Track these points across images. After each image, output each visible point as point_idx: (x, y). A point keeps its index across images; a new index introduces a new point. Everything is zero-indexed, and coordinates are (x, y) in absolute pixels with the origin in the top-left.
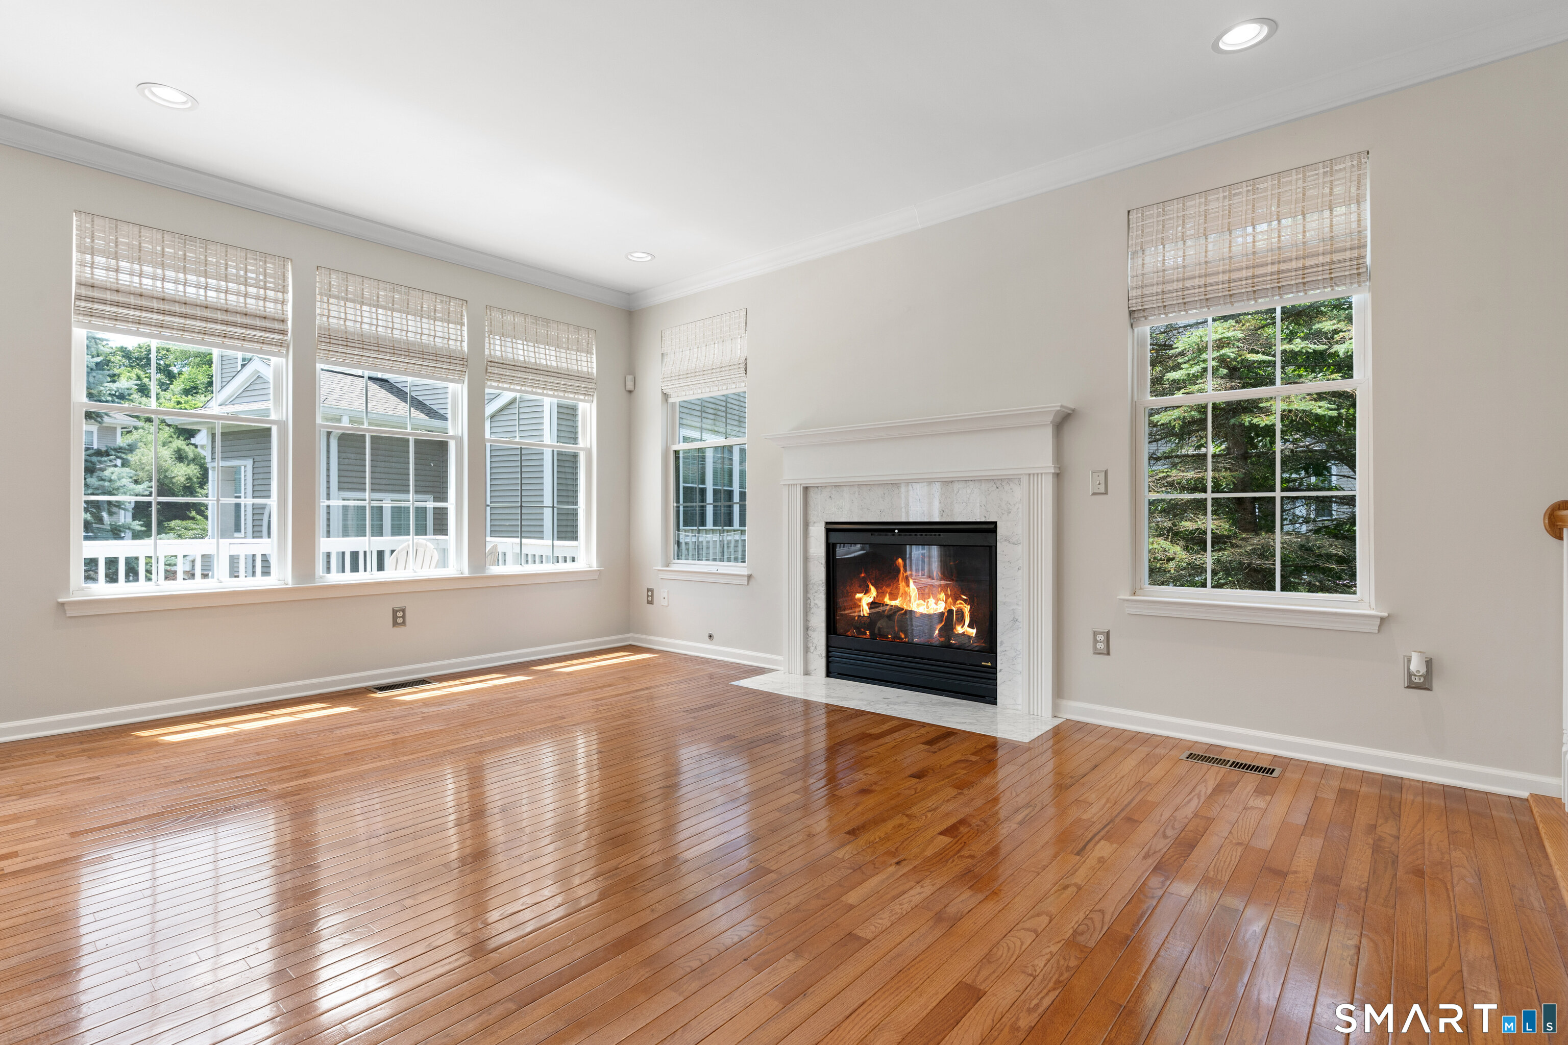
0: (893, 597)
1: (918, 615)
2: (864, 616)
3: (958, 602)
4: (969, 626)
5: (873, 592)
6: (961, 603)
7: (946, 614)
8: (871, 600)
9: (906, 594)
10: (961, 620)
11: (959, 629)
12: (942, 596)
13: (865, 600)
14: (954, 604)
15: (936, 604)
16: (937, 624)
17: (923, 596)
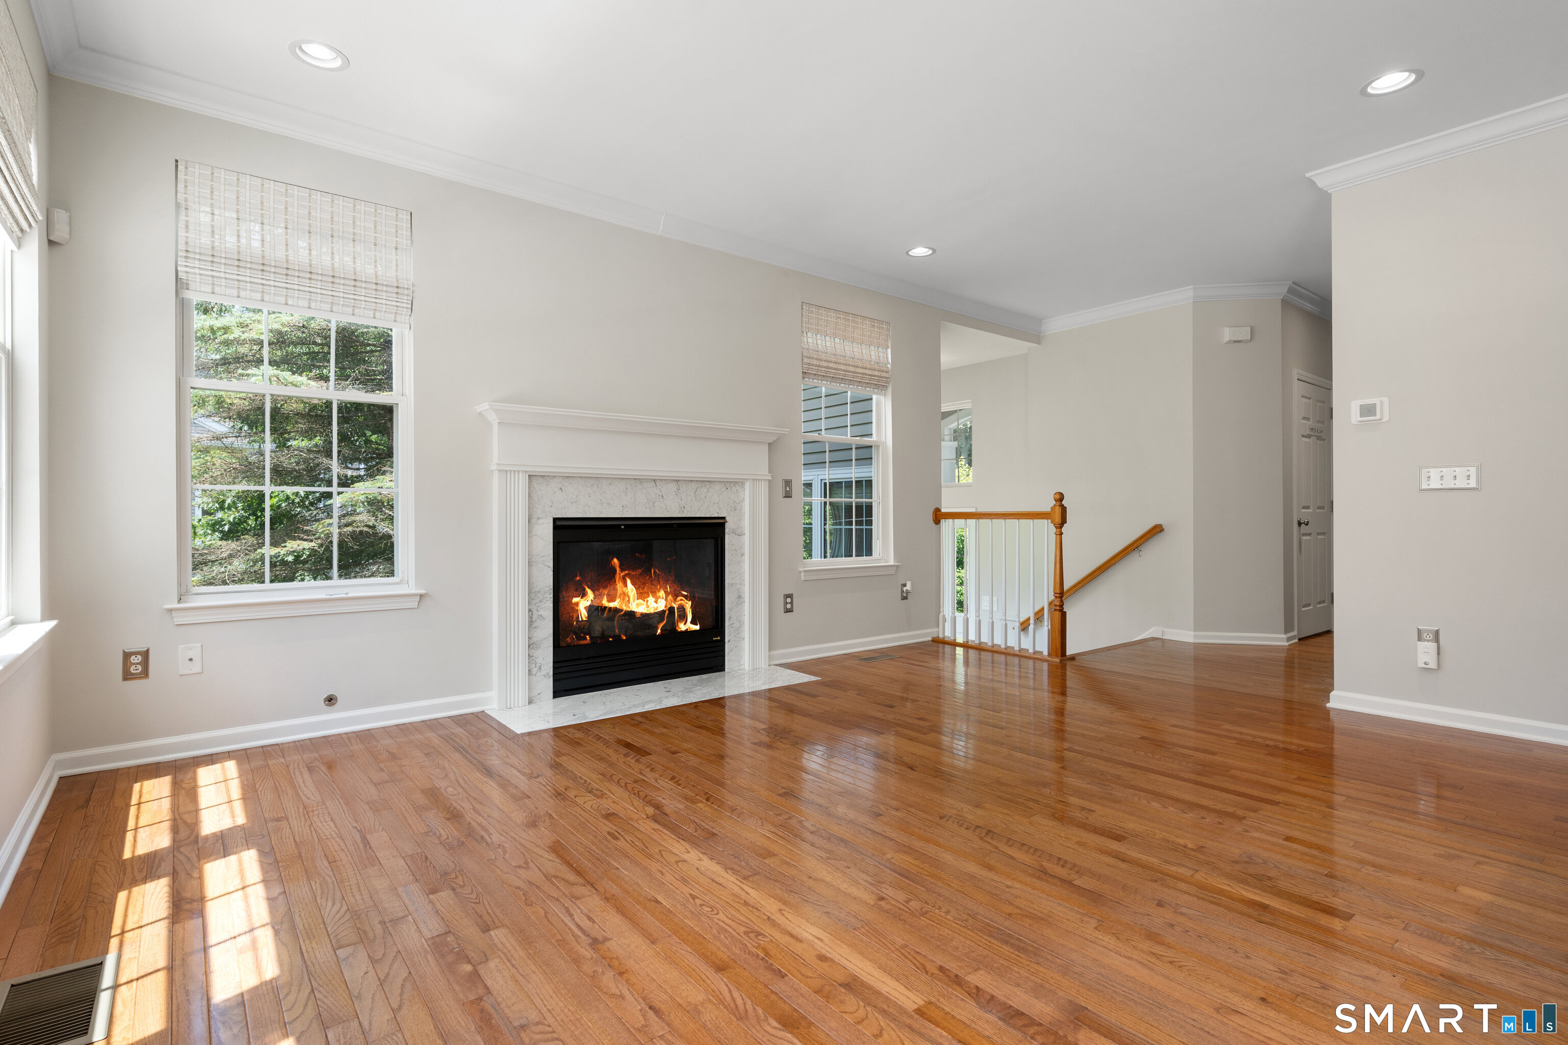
0: (611, 599)
1: (638, 615)
2: (583, 621)
3: (679, 598)
4: (692, 623)
5: (590, 594)
6: (681, 600)
7: (667, 612)
8: (588, 603)
9: (625, 595)
10: (683, 617)
11: (682, 627)
12: (662, 593)
13: (583, 604)
14: (675, 600)
15: (656, 602)
16: (659, 622)
17: (642, 595)
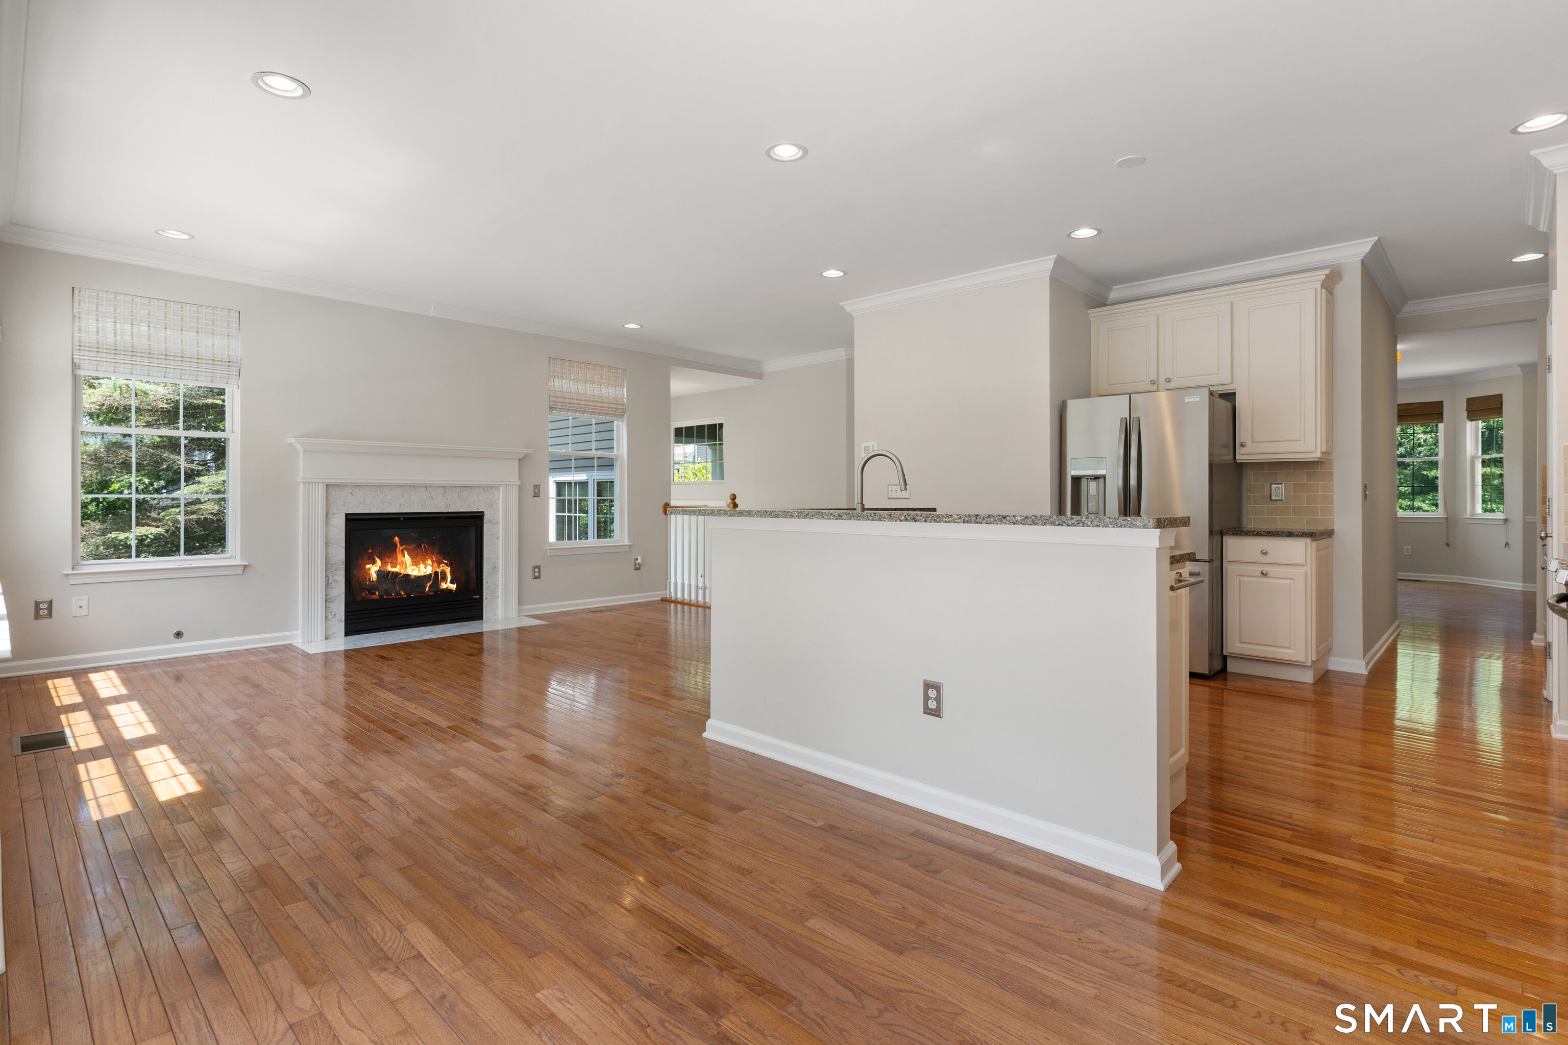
0: (394, 566)
1: (412, 577)
2: (373, 581)
3: (441, 565)
4: (451, 582)
5: (379, 562)
6: (443, 566)
7: (433, 575)
8: (377, 569)
9: (403, 563)
10: (444, 578)
11: (444, 586)
12: (429, 562)
13: (373, 570)
14: (439, 567)
15: (425, 568)
16: (427, 583)
17: (415, 563)
